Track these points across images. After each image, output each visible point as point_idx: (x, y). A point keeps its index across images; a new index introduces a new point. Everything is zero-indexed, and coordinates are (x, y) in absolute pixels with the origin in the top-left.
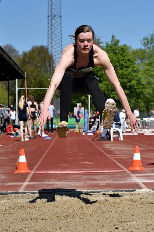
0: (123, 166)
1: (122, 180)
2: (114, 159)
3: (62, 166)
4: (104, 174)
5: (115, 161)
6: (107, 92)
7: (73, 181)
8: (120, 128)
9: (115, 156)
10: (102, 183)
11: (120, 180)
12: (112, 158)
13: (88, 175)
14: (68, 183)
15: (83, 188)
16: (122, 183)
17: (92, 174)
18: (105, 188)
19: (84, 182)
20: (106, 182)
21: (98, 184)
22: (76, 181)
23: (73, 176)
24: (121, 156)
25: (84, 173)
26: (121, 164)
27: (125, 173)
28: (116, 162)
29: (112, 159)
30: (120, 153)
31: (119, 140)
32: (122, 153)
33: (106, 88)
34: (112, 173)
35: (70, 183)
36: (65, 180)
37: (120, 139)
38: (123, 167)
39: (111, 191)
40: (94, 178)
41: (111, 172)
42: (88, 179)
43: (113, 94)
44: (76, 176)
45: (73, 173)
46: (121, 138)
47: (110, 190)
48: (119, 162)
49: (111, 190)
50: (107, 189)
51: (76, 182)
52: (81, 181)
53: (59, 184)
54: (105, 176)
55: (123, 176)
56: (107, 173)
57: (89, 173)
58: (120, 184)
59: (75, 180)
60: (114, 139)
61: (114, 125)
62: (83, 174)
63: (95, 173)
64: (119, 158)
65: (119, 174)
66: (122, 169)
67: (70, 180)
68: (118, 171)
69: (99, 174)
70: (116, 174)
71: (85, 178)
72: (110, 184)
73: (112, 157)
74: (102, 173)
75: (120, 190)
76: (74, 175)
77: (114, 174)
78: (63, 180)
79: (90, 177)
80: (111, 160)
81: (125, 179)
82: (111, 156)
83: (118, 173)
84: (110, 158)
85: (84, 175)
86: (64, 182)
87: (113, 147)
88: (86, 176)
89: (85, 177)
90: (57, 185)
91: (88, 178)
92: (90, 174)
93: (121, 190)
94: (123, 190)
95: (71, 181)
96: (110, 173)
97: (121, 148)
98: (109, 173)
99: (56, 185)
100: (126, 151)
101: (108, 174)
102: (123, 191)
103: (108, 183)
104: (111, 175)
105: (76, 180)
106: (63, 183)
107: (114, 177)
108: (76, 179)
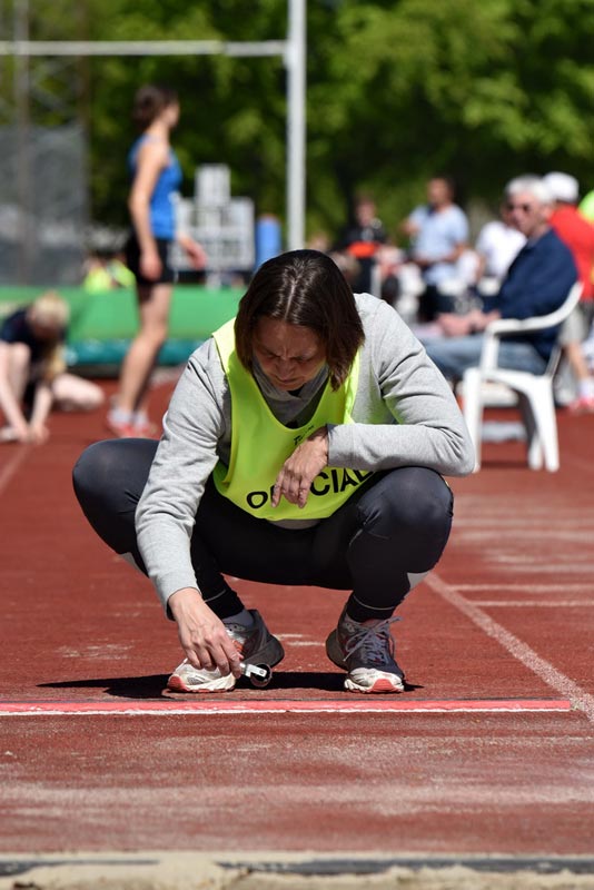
0: (563, 671)
1: (551, 780)
2: (489, 611)
3: (74, 661)
4: (406, 733)
5: (497, 627)
6: (435, 83)
7: (165, 784)
8: (538, 372)
9: (497, 587)
10: (394, 799)
11: (538, 781)
12: (470, 607)
13: (285, 732)
14: (124, 795)
15: (241, 835)
16: (555, 806)
17: (315, 731)
18: (414, 837)
19: (248, 790)
20: (424, 793)
21: (360, 808)
22: (186, 782)
23: (166, 745)
24: (541, 588)
25: (248, 717)
26: (542, 656)
27: (576, 726)
28: (508, 639)
29: (470, 614)
30: (536, 569)
31: (524, 464)
32: (551, 569)
33: (427, 50)
34: (473, 726)
35: (144, 795)
36: (100, 769)
37: (535, 459)
38: (555, 679)
39: (466, 864)
40: (330, 758)
41: (462, 715)
42: (279, 769)
43: (488, 100)
44: (186, 739)
45: (163, 718)
46: (546, 450)
47: (452, 856)
48: (524, 638)
49: (467, 856)
50: (433, 850)
51: (191, 790)
52: (226, 783)
53: (53, 804)
54: (419, 744)
55: (557, 749)
56: (437, 725)
57: (289, 716)
58: (534, 808)
59: (179, 776)
60: (493, 457)
61: (491, 349)
62: (245, 731)
63: (336, 724)
64: (530, 603)
65: (528, 734)
66: (551, 694)
67: (139, 774)
68: (517, 708)
69: (366, 733)
70: (501, 734)
71: (255, 756)
72: (456, 805)
73: (468, 595)
74: (393, 725)
75: (533, 857)
76: (175, 733)
77: (489, 733)
78: (88, 769)
79: (295, 751)
80: (468, 620)
81: (574, 773)
82: (466, 587)
83: (517, 726)
84: (459, 602)
85: (255, 732)
86: (95, 786)
87: (477, 522)
88: (263, 746)
89: (255, 747)
90: (36, 812)
91: (280, 761)
92: (298, 732)
93: (542, 855)
94: (555, 857)
95: (150, 784)
96: (458, 726)
97: (545, 529)
98: (446, 725)
99: (28, 812)
100: (582, 557)
101: (443, 733)
102: (556, 867)
103: (443, 803)
104: (461, 740)
105: (190, 773)
106: (82, 794)
107: (491, 752)
108: (192, 768)
